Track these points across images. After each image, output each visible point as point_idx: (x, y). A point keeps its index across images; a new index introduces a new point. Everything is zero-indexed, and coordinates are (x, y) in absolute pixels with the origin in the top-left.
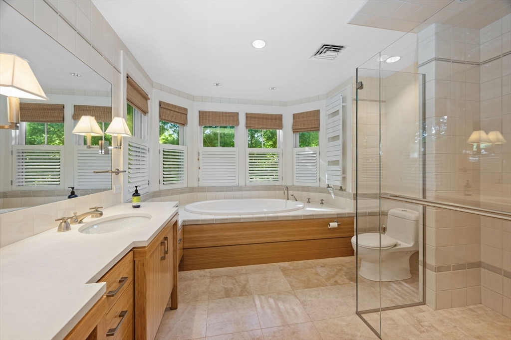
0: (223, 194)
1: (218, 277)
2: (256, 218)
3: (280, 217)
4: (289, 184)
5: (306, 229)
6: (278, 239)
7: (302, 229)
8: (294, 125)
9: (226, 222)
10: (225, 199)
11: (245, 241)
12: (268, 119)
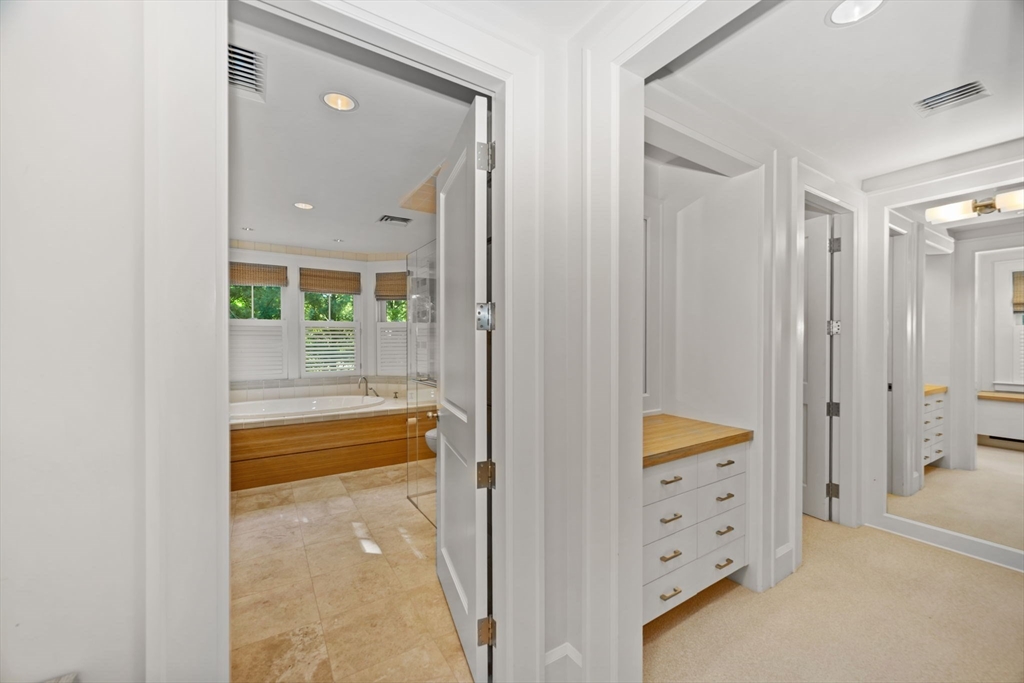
0: (260, 392)
1: (250, 496)
2: (306, 418)
3: (342, 415)
4: (371, 373)
5: (378, 429)
6: (340, 444)
7: (373, 429)
8: (376, 291)
9: (261, 425)
10: (264, 399)
11: (291, 450)
12: (337, 278)
